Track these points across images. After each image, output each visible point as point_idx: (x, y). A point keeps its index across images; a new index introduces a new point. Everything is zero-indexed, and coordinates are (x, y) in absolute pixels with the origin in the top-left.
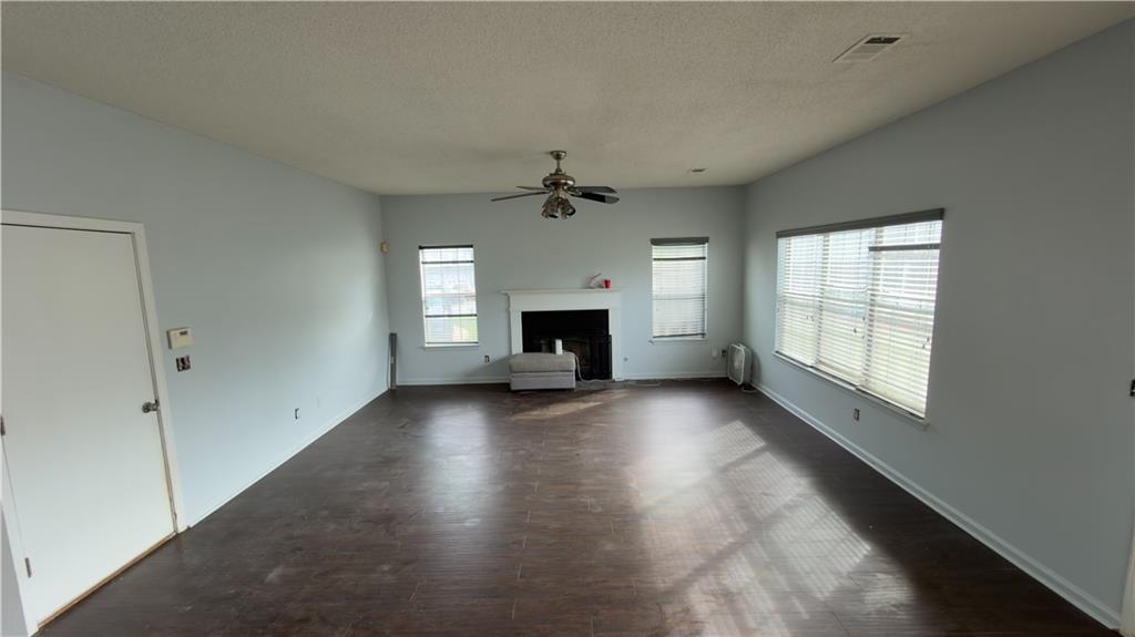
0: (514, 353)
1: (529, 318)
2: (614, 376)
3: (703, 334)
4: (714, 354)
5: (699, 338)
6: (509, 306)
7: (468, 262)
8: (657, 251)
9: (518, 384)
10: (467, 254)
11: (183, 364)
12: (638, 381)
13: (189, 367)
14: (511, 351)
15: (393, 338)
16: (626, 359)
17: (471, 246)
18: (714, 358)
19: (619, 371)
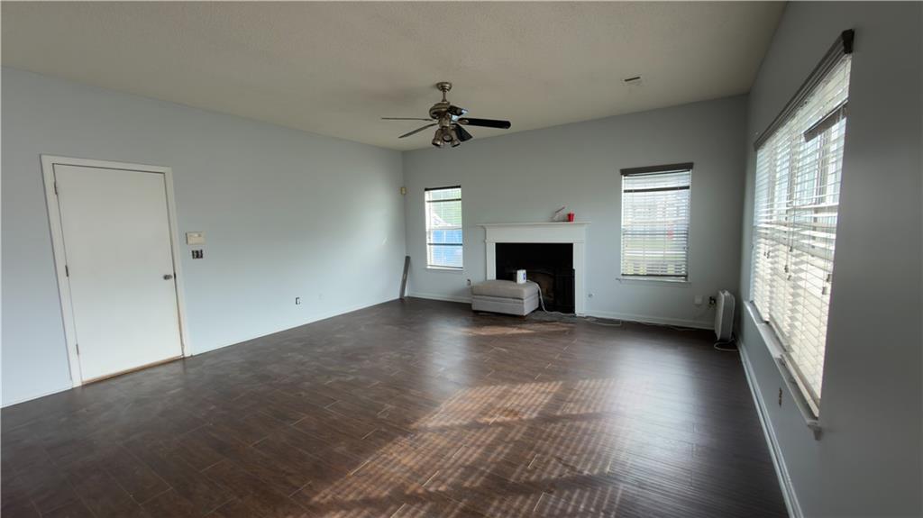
0: (488, 278)
1: (501, 248)
2: (577, 312)
3: (686, 276)
4: (698, 300)
5: (682, 280)
6: (486, 238)
7: (457, 200)
8: (627, 183)
9: (479, 305)
10: (457, 193)
11: (198, 255)
12: (599, 320)
13: (202, 257)
14: (486, 278)
15: (408, 259)
16: (590, 296)
17: (459, 187)
18: (698, 306)
19: (582, 307)
